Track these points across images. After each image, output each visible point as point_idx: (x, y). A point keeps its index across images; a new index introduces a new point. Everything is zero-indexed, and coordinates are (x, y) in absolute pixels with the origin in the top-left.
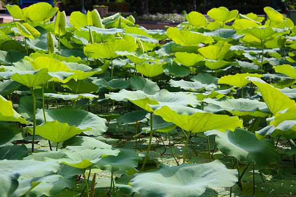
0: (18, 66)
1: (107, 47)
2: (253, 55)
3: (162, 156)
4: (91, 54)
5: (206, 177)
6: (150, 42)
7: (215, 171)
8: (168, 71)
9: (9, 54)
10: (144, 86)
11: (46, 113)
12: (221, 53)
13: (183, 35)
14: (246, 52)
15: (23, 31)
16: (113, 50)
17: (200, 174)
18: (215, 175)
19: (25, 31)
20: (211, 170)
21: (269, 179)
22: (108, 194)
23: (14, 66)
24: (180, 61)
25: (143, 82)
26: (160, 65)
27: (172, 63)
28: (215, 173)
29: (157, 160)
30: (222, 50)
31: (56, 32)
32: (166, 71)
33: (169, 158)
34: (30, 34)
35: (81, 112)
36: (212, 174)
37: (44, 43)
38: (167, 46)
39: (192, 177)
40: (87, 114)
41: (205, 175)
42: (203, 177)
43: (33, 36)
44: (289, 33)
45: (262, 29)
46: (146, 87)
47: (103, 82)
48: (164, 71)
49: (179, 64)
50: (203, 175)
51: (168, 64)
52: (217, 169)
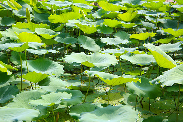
0: (10, 31)
1: (62, 17)
2: (151, 17)
3: (97, 85)
4: (53, 20)
5: (121, 115)
6: (88, 8)
7: (126, 111)
8: (100, 31)
9: (3, 19)
10: (86, 41)
11: (28, 63)
12: (132, 17)
13: (109, 6)
14: (147, 16)
15: (11, 5)
16: (66, 18)
17: (118, 113)
18: (126, 114)
19: (12, 5)
20: (124, 111)
21: (158, 100)
22: (66, 112)
23: (7, 31)
24: (107, 24)
25: (85, 39)
26: (95, 27)
27: (102, 26)
28: (126, 113)
29: (94, 88)
30: (132, 16)
31: (31, 3)
32: (99, 31)
33: (101, 86)
34: (15, 7)
35: (49, 61)
36: (124, 114)
37: (24, 11)
38: (99, 11)
39: (113, 115)
40: (52, 62)
41: (121, 114)
42: (119, 115)
43: (17, 8)
44: (173, 2)
45: (156, 3)
46: (87, 42)
47: (61, 39)
48: (98, 31)
49: (106, 26)
50: (119, 114)
51: (100, 26)
52: (127, 110)
